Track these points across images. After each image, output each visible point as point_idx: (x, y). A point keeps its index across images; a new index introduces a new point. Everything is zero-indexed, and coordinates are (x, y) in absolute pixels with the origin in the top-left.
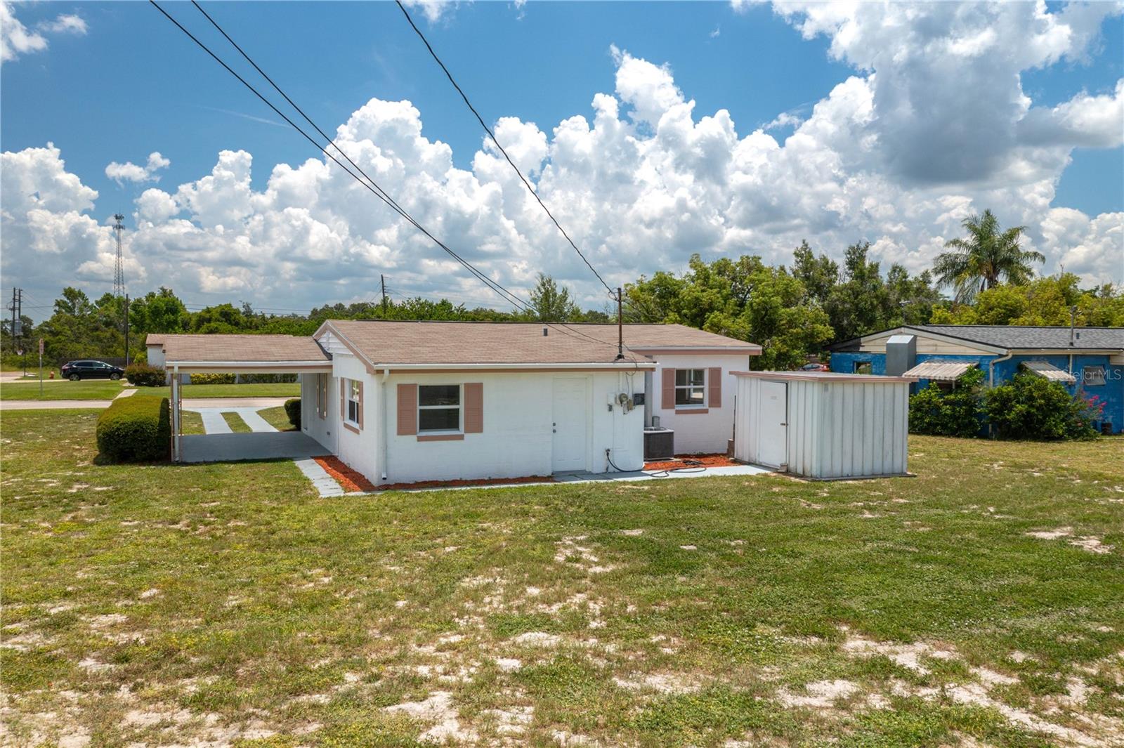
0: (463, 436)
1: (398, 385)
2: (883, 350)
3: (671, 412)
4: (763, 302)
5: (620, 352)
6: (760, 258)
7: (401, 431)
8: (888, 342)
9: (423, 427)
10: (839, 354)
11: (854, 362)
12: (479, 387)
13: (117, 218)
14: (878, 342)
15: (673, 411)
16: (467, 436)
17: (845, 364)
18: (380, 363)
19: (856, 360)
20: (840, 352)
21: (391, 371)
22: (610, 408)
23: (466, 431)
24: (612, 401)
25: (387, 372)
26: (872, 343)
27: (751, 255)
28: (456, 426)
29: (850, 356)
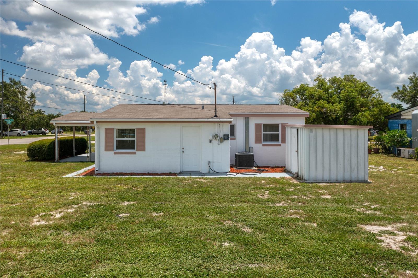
0: (136, 152)
1: (105, 129)
2: (410, 117)
3: (260, 145)
4: (347, 95)
5: (216, 114)
6: (353, 76)
7: (107, 149)
8: (413, 113)
9: (118, 148)
10: (392, 120)
11: (399, 124)
12: (144, 130)
13: (165, 81)
14: (409, 113)
15: (261, 145)
16: (138, 153)
17: (395, 125)
18: (93, 118)
19: (399, 123)
20: (392, 119)
21: (97, 122)
22: (210, 141)
23: (137, 151)
24: (211, 138)
25: (95, 123)
26: (406, 114)
27: (349, 74)
28: (133, 148)
29: (397, 121)
